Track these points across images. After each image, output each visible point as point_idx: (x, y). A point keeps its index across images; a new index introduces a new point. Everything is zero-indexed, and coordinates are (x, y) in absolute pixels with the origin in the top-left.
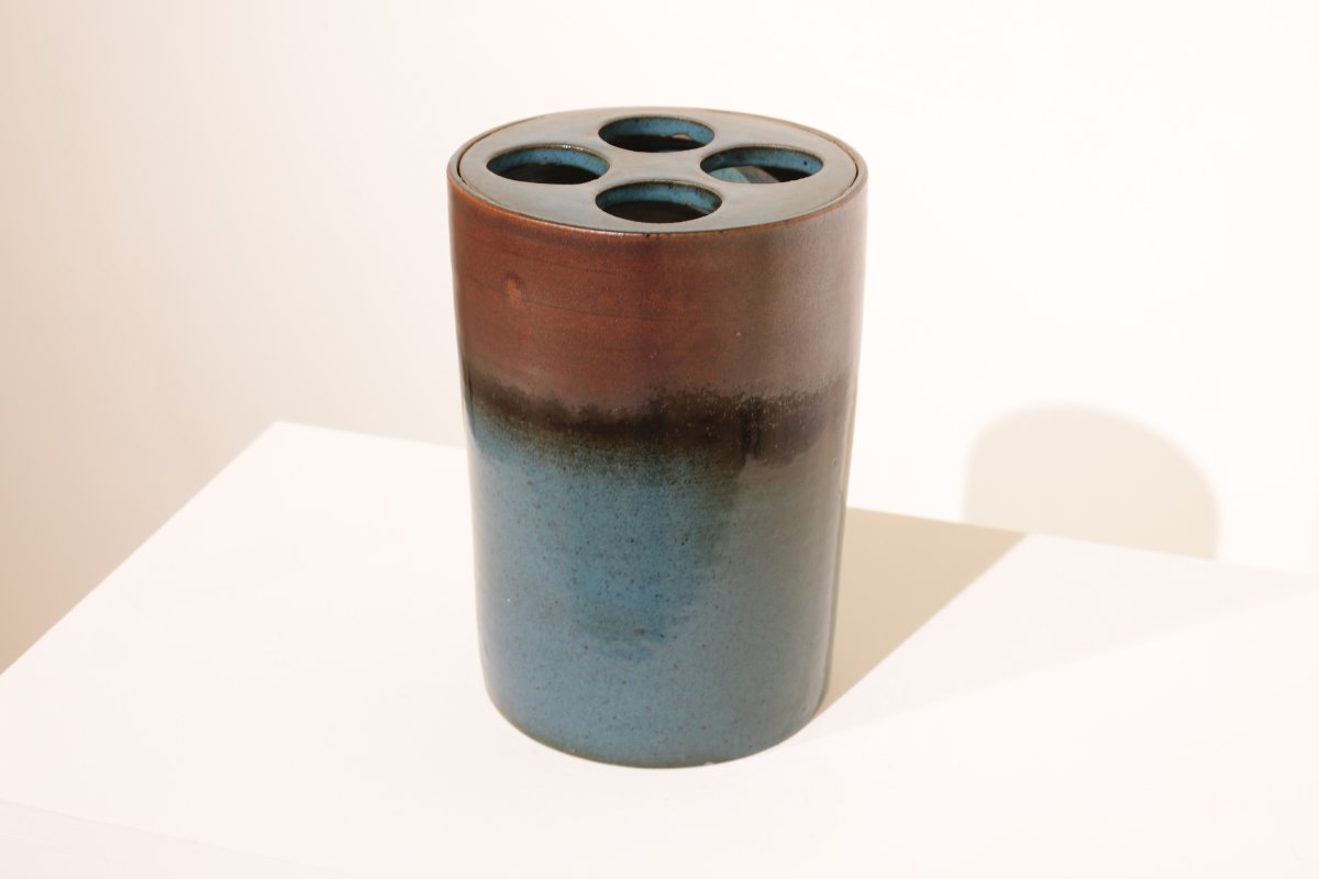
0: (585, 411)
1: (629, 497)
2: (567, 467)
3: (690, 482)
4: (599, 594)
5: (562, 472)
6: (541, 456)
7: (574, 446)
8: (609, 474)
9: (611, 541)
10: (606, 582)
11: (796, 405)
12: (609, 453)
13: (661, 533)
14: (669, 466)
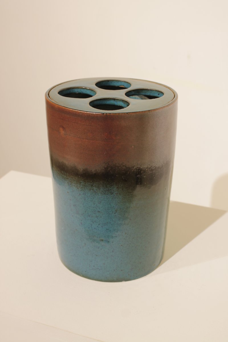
0: (84, 170)
1: (98, 198)
2: (79, 188)
3: (117, 194)
4: (89, 228)
5: (77, 189)
6: (71, 184)
7: (81, 181)
9: (92, 212)
10: (91, 224)
11: (152, 170)
12: (91, 184)
13: (108, 209)
14: (110, 188)
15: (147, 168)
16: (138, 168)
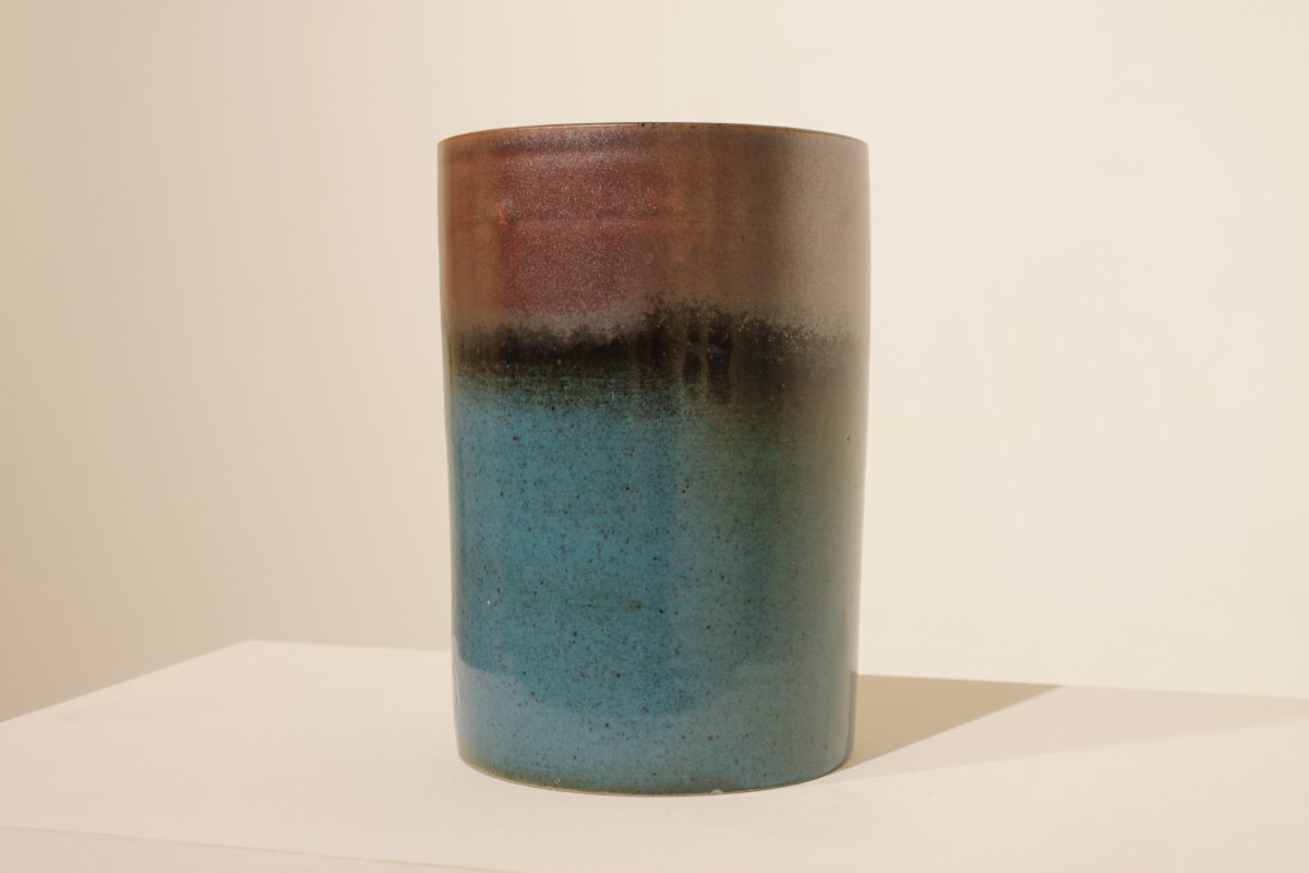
0: (576, 334)
3: (691, 413)
4: (591, 561)
7: (563, 378)
8: (602, 406)
9: (604, 492)
10: (598, 544)
12: (602, 381)
13: (659, 476)
14: (667, 393)
15: (785, 329)
16: (757, 321)
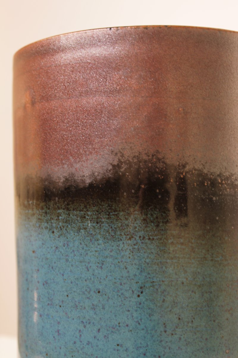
1: (96, 251)
2: (55, 231)
3: (144, 238)
4: (75, 343)
5: (52, 235)
7: (59, 211)
9: (84, 293)
10: (80, 331)
13: (121, 285)
14: (126, 222)
15: (219, 175)
16: (195, 170)
